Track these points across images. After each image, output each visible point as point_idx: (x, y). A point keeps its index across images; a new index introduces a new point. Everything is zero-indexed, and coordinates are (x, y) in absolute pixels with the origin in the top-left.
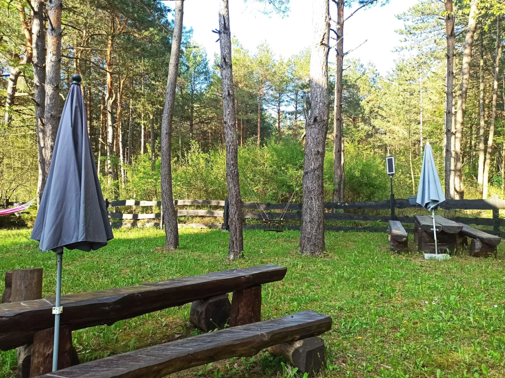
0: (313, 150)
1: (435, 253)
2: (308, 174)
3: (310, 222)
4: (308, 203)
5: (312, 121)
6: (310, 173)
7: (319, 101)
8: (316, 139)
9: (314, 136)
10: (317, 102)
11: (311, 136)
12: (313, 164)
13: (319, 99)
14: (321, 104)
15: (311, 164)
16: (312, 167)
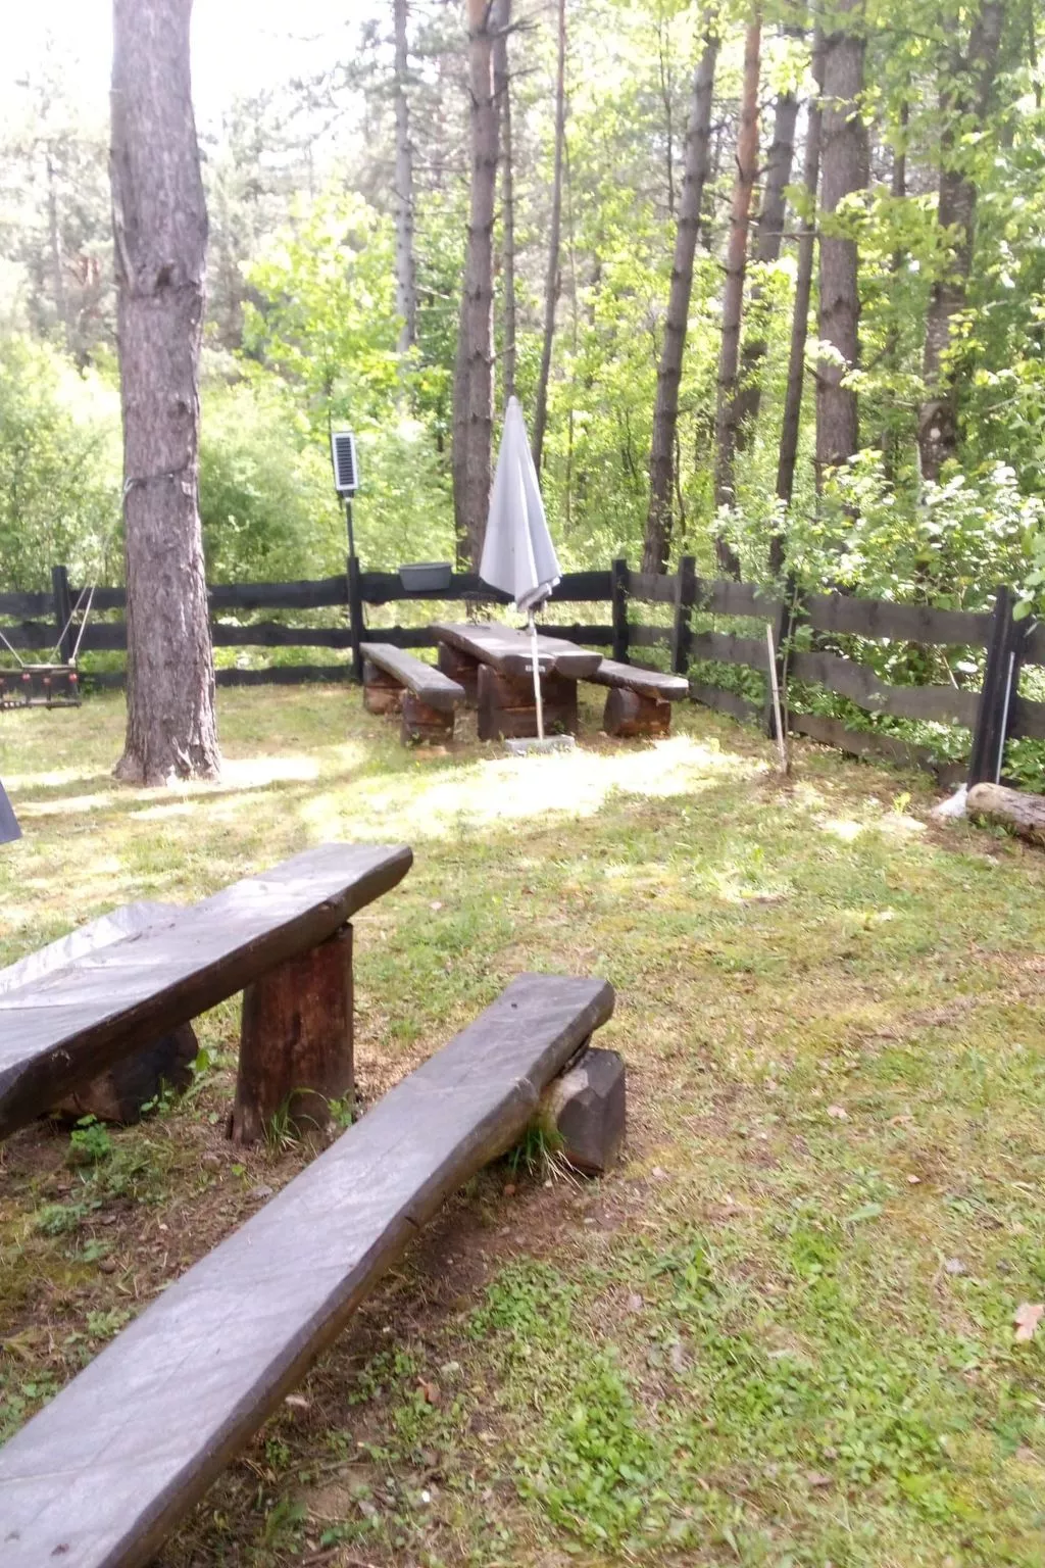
0: (160, 395)
1: (535, 735)
2: (149, 487)
3: (168, 664)
4: (154, 597)
5: (152, 279)
6: (155, 485)
7: (172, 204)
8: (171, 354)
9: (160, 343)
10: (164, 204)
11: (148, 338)
12: (164, 449)
13: (171, 194)
14: (180, 216)
15: (158, 452)
16: (162, 462)
